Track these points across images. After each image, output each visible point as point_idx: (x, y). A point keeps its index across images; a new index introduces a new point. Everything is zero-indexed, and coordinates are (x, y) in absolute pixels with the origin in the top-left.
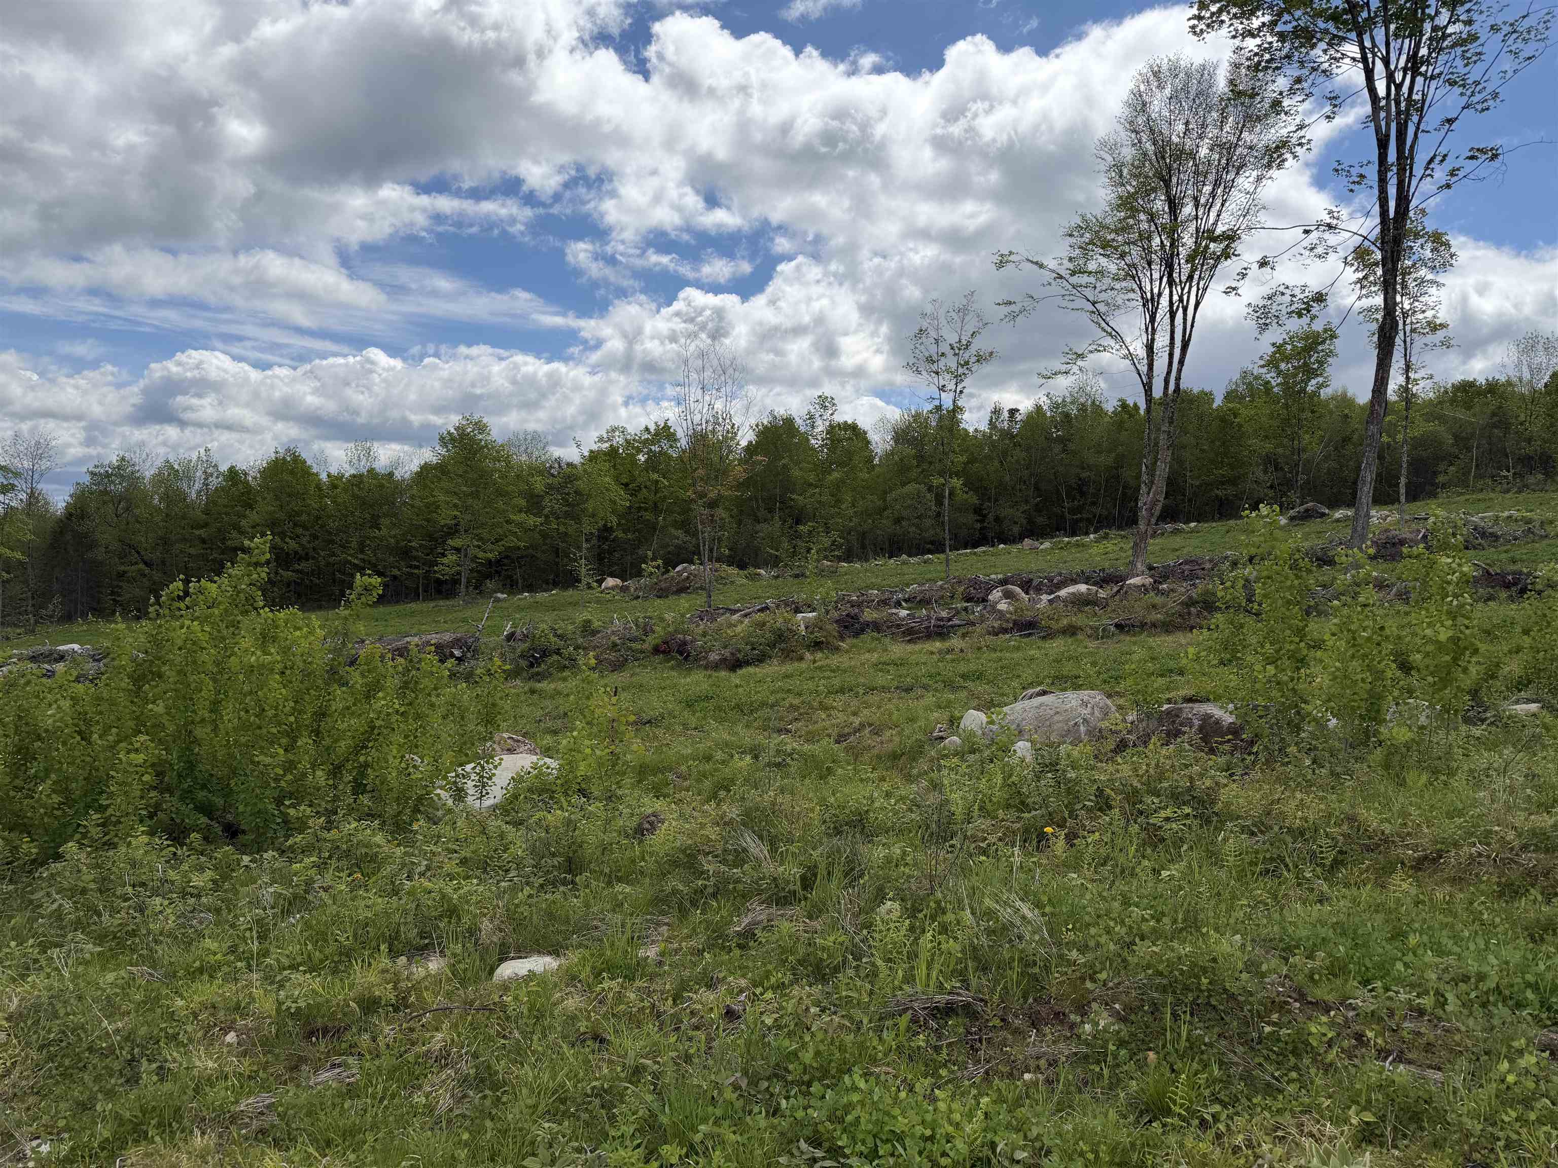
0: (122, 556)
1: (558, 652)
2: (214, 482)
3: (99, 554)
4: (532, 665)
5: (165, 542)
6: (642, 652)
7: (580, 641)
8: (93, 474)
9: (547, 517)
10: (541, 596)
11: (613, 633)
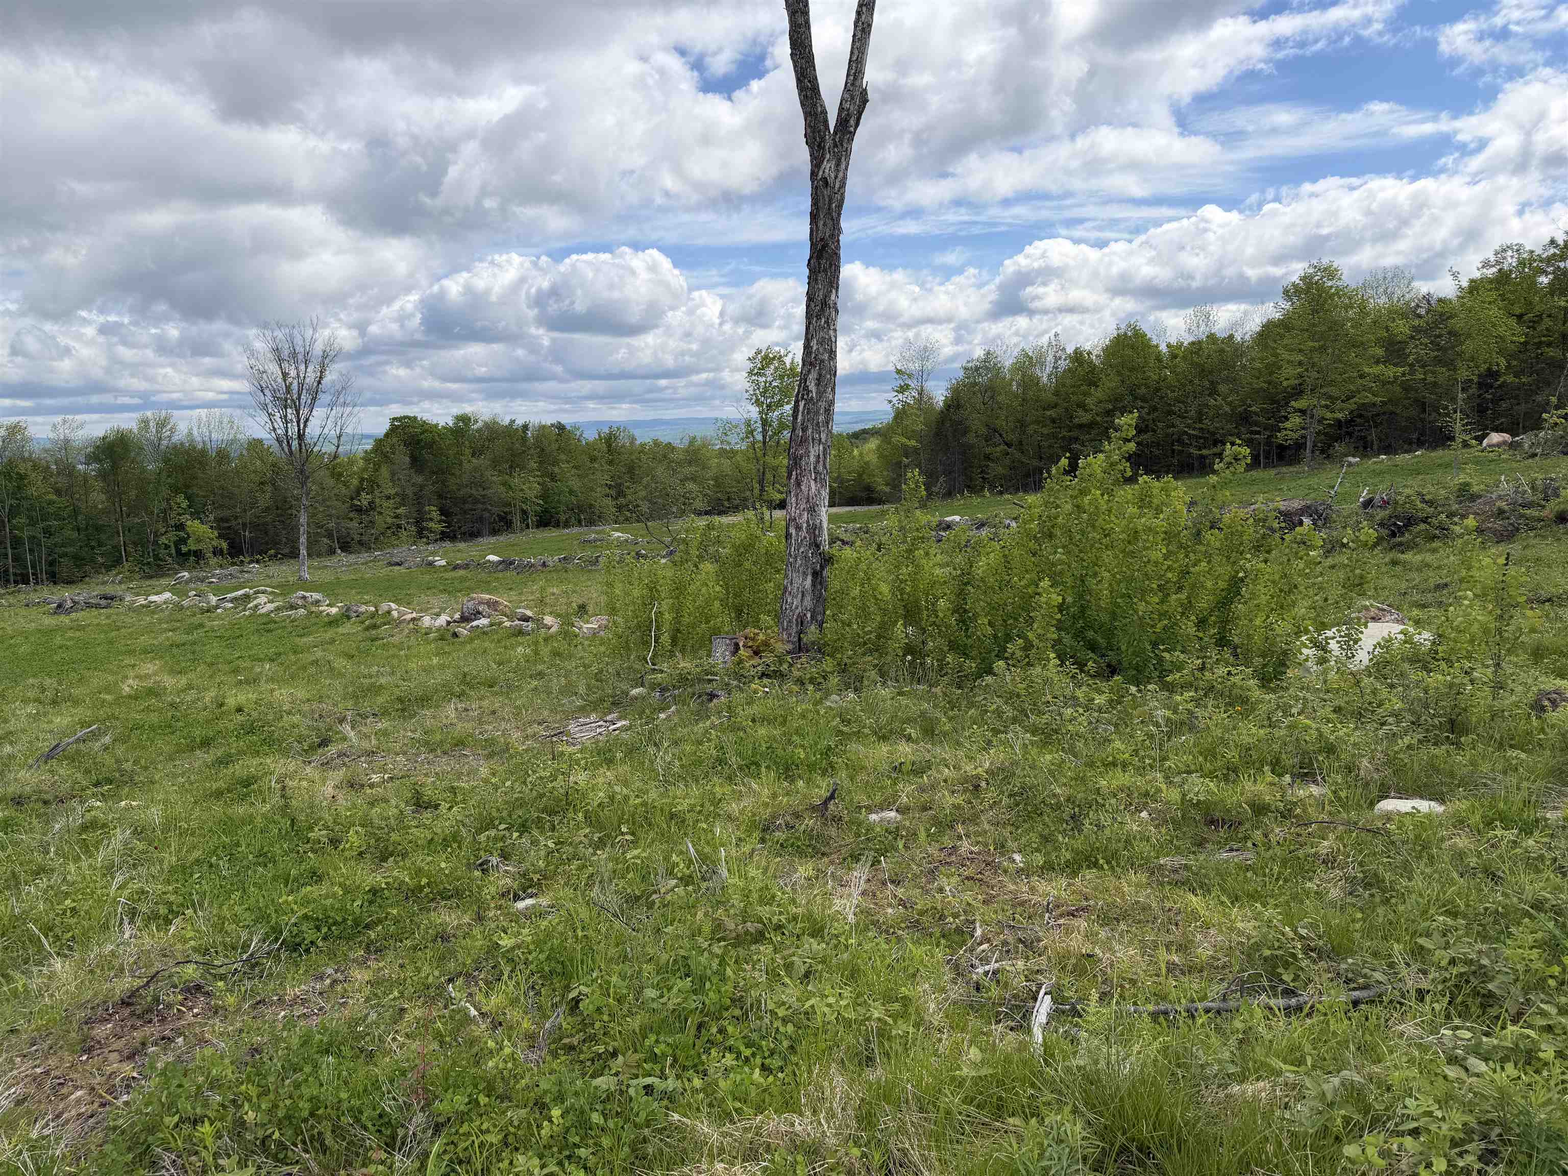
0: (987, 439)
1: (1425, 520)
2: (1063, 364)
3: (971, 438)
4: (1393, 535)
5: (1022, 424)
6: (1540, 520)
7: (1455, 507)
8: (966, 369)
9: (1411, 365)
10: (1402, 458)
11: (1500, 498)
